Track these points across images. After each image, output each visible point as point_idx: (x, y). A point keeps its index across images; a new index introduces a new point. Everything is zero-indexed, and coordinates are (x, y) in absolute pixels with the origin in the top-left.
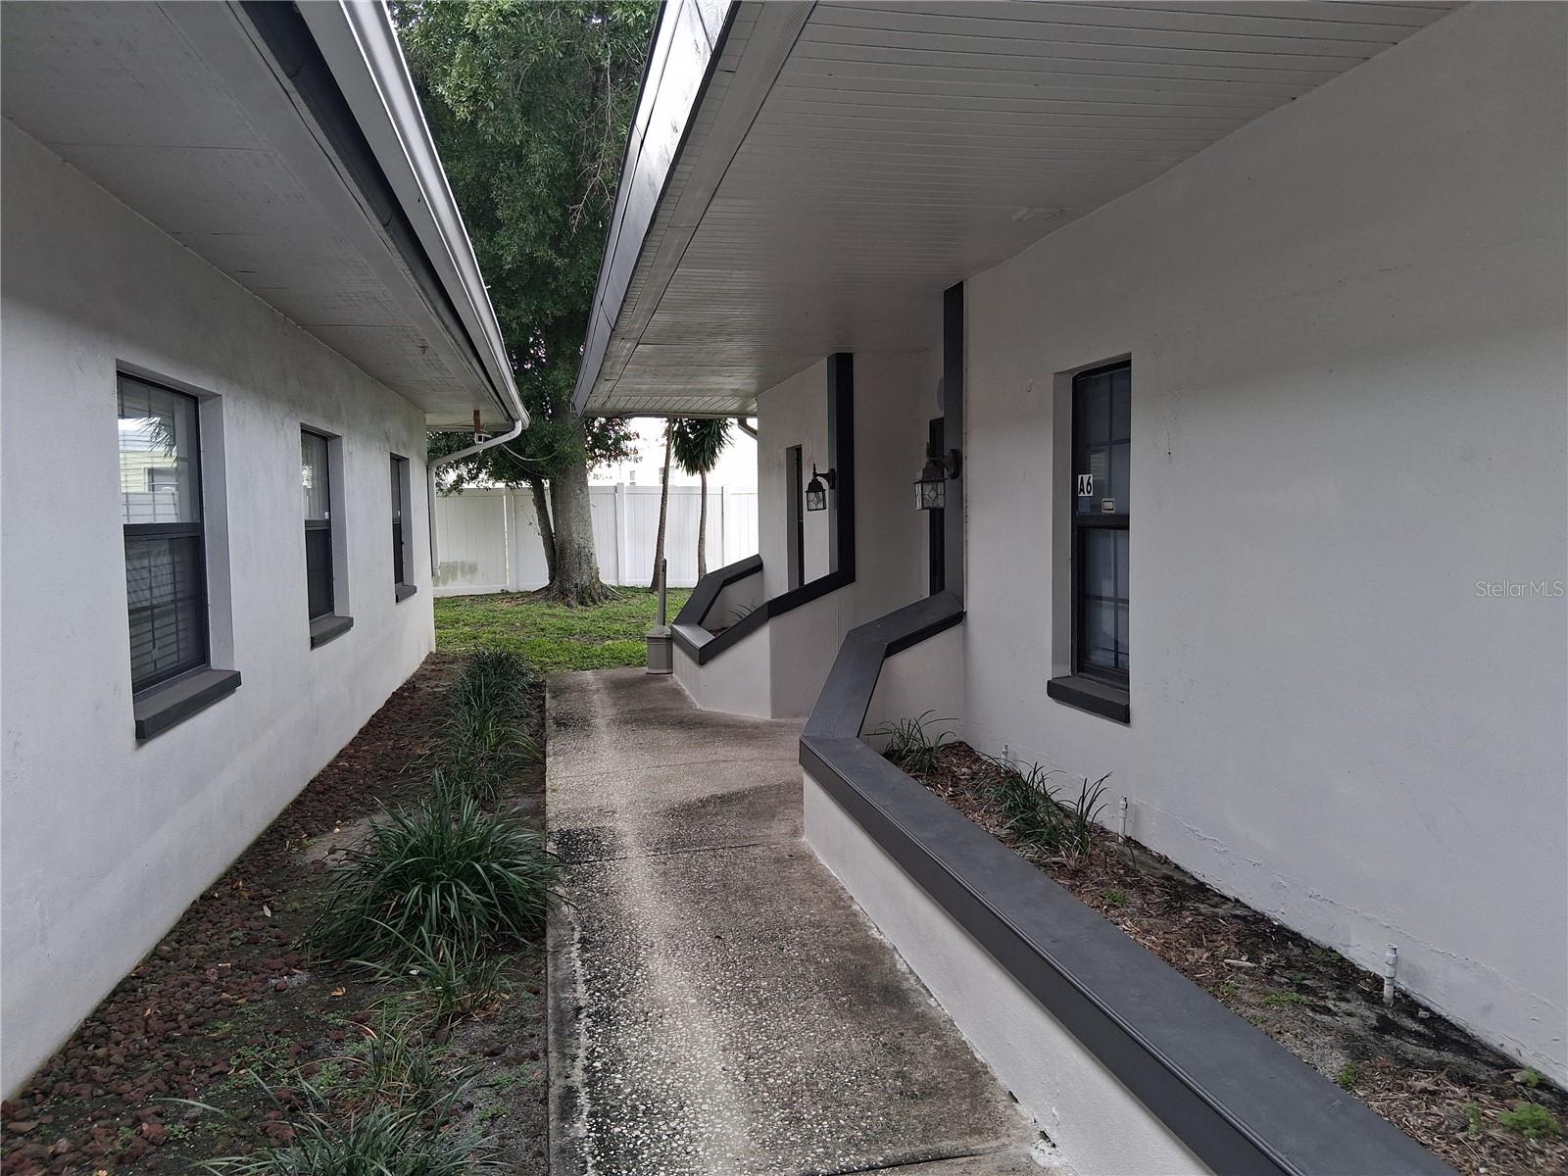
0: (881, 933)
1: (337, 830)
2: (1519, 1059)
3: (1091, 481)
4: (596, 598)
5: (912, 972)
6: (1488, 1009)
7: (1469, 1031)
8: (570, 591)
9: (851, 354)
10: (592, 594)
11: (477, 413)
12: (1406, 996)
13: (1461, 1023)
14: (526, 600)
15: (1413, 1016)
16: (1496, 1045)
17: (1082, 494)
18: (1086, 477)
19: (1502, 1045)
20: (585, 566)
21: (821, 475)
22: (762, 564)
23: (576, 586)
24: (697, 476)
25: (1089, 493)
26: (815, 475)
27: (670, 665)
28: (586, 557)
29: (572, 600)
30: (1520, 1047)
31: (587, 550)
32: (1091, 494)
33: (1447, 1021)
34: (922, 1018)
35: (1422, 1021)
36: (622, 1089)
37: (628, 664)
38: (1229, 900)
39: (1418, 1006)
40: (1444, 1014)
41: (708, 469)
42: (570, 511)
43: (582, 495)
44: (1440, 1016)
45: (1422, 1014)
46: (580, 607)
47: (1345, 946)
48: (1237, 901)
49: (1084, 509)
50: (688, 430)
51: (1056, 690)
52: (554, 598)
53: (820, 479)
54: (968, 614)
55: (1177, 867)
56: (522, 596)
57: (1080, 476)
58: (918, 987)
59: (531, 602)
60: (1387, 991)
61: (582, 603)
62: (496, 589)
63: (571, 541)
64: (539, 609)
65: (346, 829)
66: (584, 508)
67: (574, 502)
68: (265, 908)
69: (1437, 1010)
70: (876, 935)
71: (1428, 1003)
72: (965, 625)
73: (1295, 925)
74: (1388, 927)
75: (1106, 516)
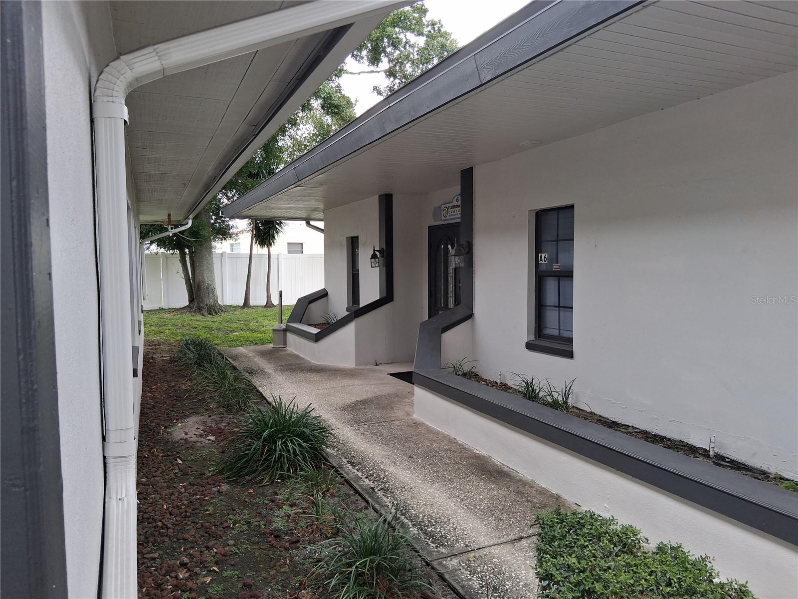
0: (479, 451)
1: (180, 424)
2: (769, 471)
3: (546, 256)
4: (217, 311)
5: (504, 465)
6: (755, 454)
7: (746, 464)
8: (203, 308)
9: (392, 194)
10: (214, 310)
11: (169, 215)
12: (718, 454)
13: (743, 461)
14: (179, 312)
15: (724, 461)
16: (759, 467)
17: (541, 262)
18: (543, 255)
19: (761, 467)
20: (211, 295)
21: (377, 251)
22: (328, 293)
23: (207, 305)
24: (265, 249)
25: (545, 261)
26: (374, 250)
27: (285, 343)
28: (211, 290)
29: (205, 312)
30: (769, 467)
31: (212, 286)
32: (547, 262)
33: (737, 461)
34: (520, 480)
35: (728, 462)
36: (419, 516)
37: (256, 344)
38: (630, 426)
39: (724, 457)
40: (735, 459)
41: (271, 245)
42: (203, 266)
43: (209, 258)
44: (733, 460)
45: (727, 460)
46: (210, 316)
47: (687, 439)
48: (633, 426)
49: (543, 268)
50: (260, 225)
51: (530, 346)
52: (195, 312)
53: (377, 253)
54: (475, 314)
55: (600, 416)
56: (175, 311)
57: (540, 254)
58: (510, 470)
59: (181, 314)
60: (712, 453)
61: (210, 314)
62: (156, 307)
63: (204, 282)
64: (187, 317)
65: (183, 424)
66: (211, 264)
67: (205, 262)
68: (178, 460)
69: (732, 458)
70: (477, 452)
71: (728, 456)
72: (473, 320)
73: (662, 433)
74: (708, 429)
75: (555, 271)
